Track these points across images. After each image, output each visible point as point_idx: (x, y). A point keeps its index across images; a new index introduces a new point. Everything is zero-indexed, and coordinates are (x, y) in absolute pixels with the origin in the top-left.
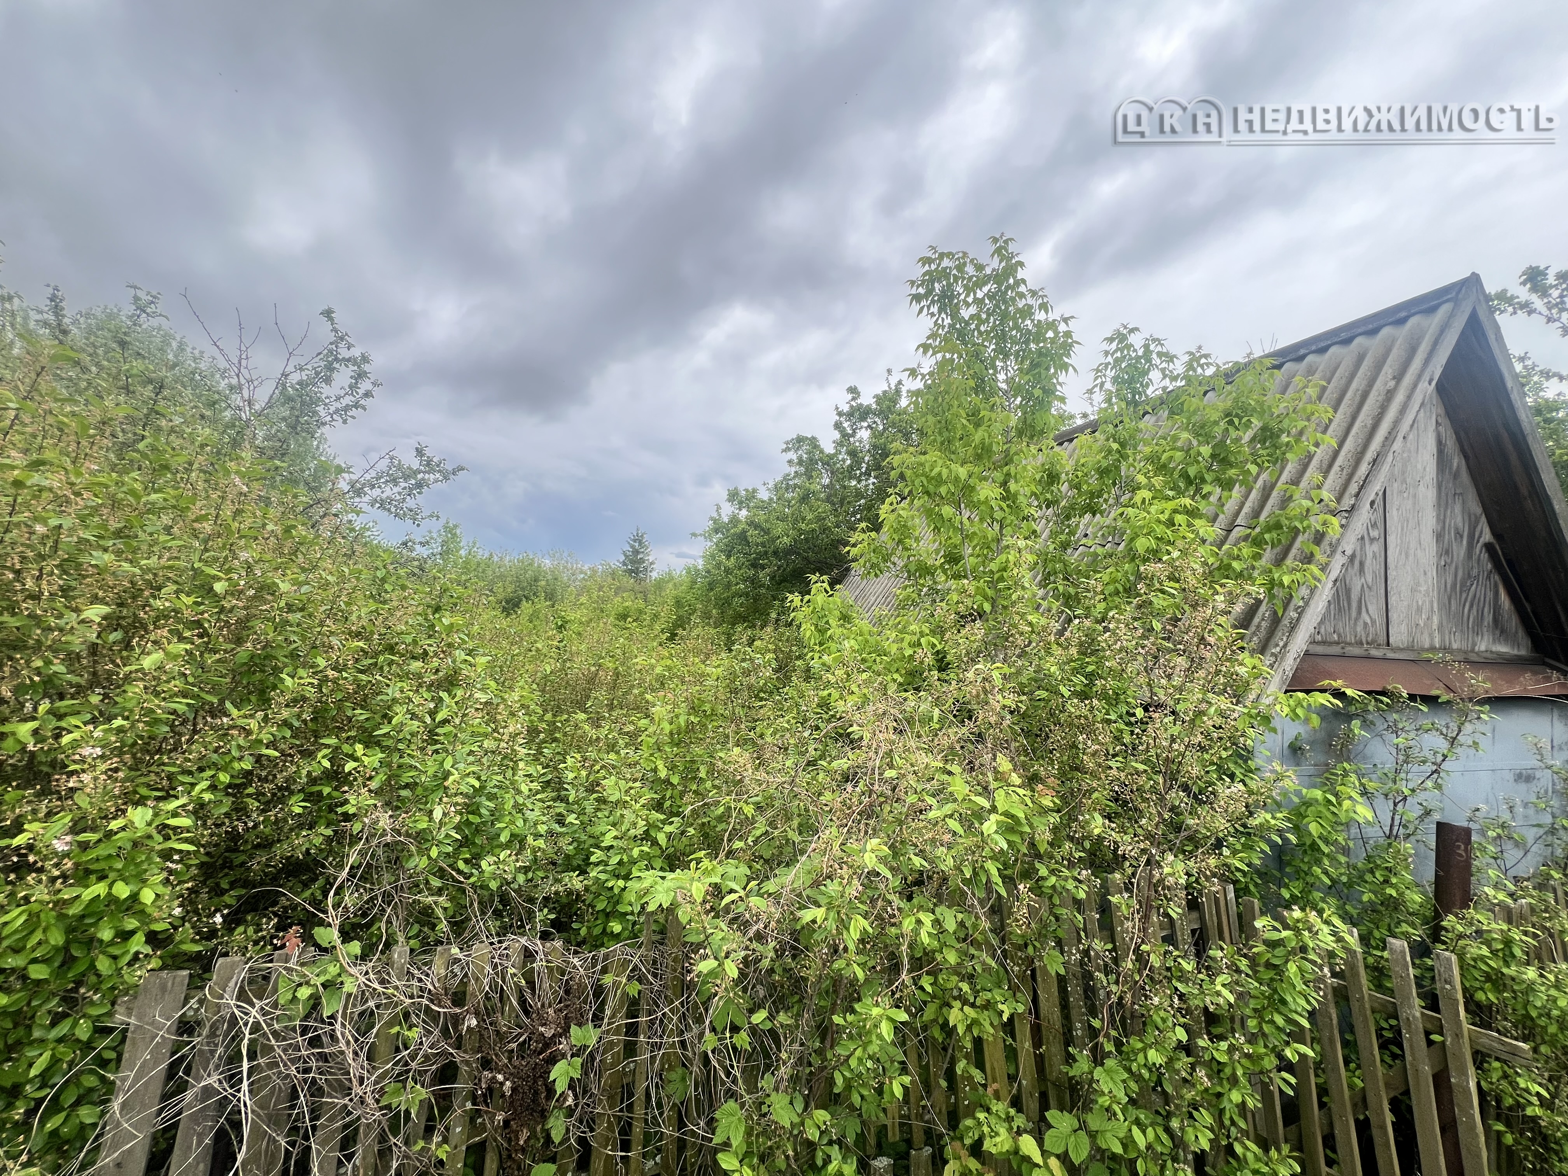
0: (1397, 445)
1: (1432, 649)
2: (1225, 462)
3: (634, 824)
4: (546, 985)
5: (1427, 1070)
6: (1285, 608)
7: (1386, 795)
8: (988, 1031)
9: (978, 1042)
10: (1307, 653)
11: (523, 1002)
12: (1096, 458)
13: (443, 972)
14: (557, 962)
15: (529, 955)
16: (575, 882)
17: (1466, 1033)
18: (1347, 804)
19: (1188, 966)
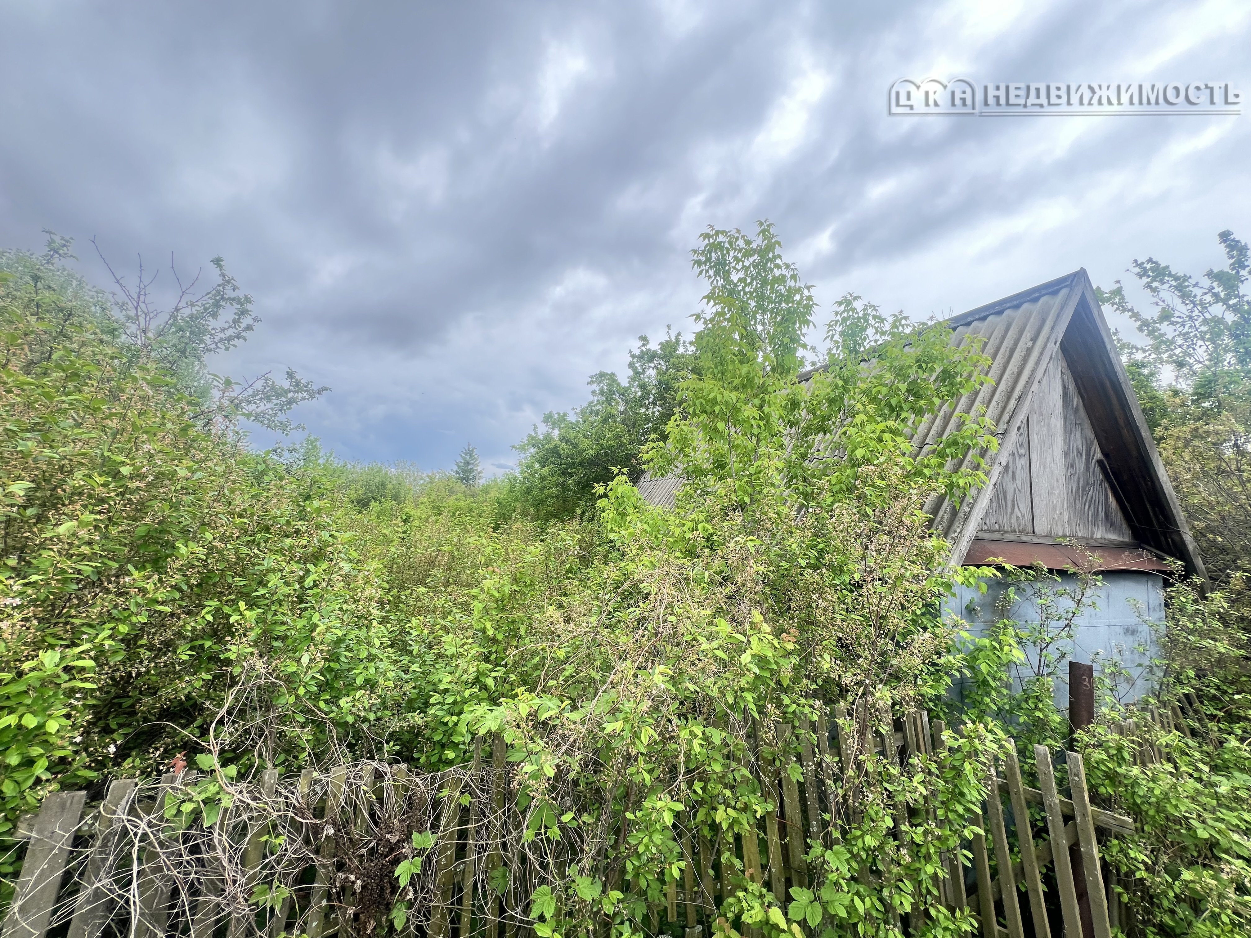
0: (1035, 387)
1: (1065, 536)
2: (918, 395)
3: (466, 671)
4: (392, 800)
5: (1064, 843)
6: (961, 503)
7: (1034, 643)
8: (746, 827)
9: (738, 838)
10: (977, 539)
11: (372, 815)
12: (825, 391)
13: (306, 791)
14: (402, 780)
15: (379, 775)
16: (417, 719)
17: (1090, 813)
18: (1006, 649)
19: (895, 771)
